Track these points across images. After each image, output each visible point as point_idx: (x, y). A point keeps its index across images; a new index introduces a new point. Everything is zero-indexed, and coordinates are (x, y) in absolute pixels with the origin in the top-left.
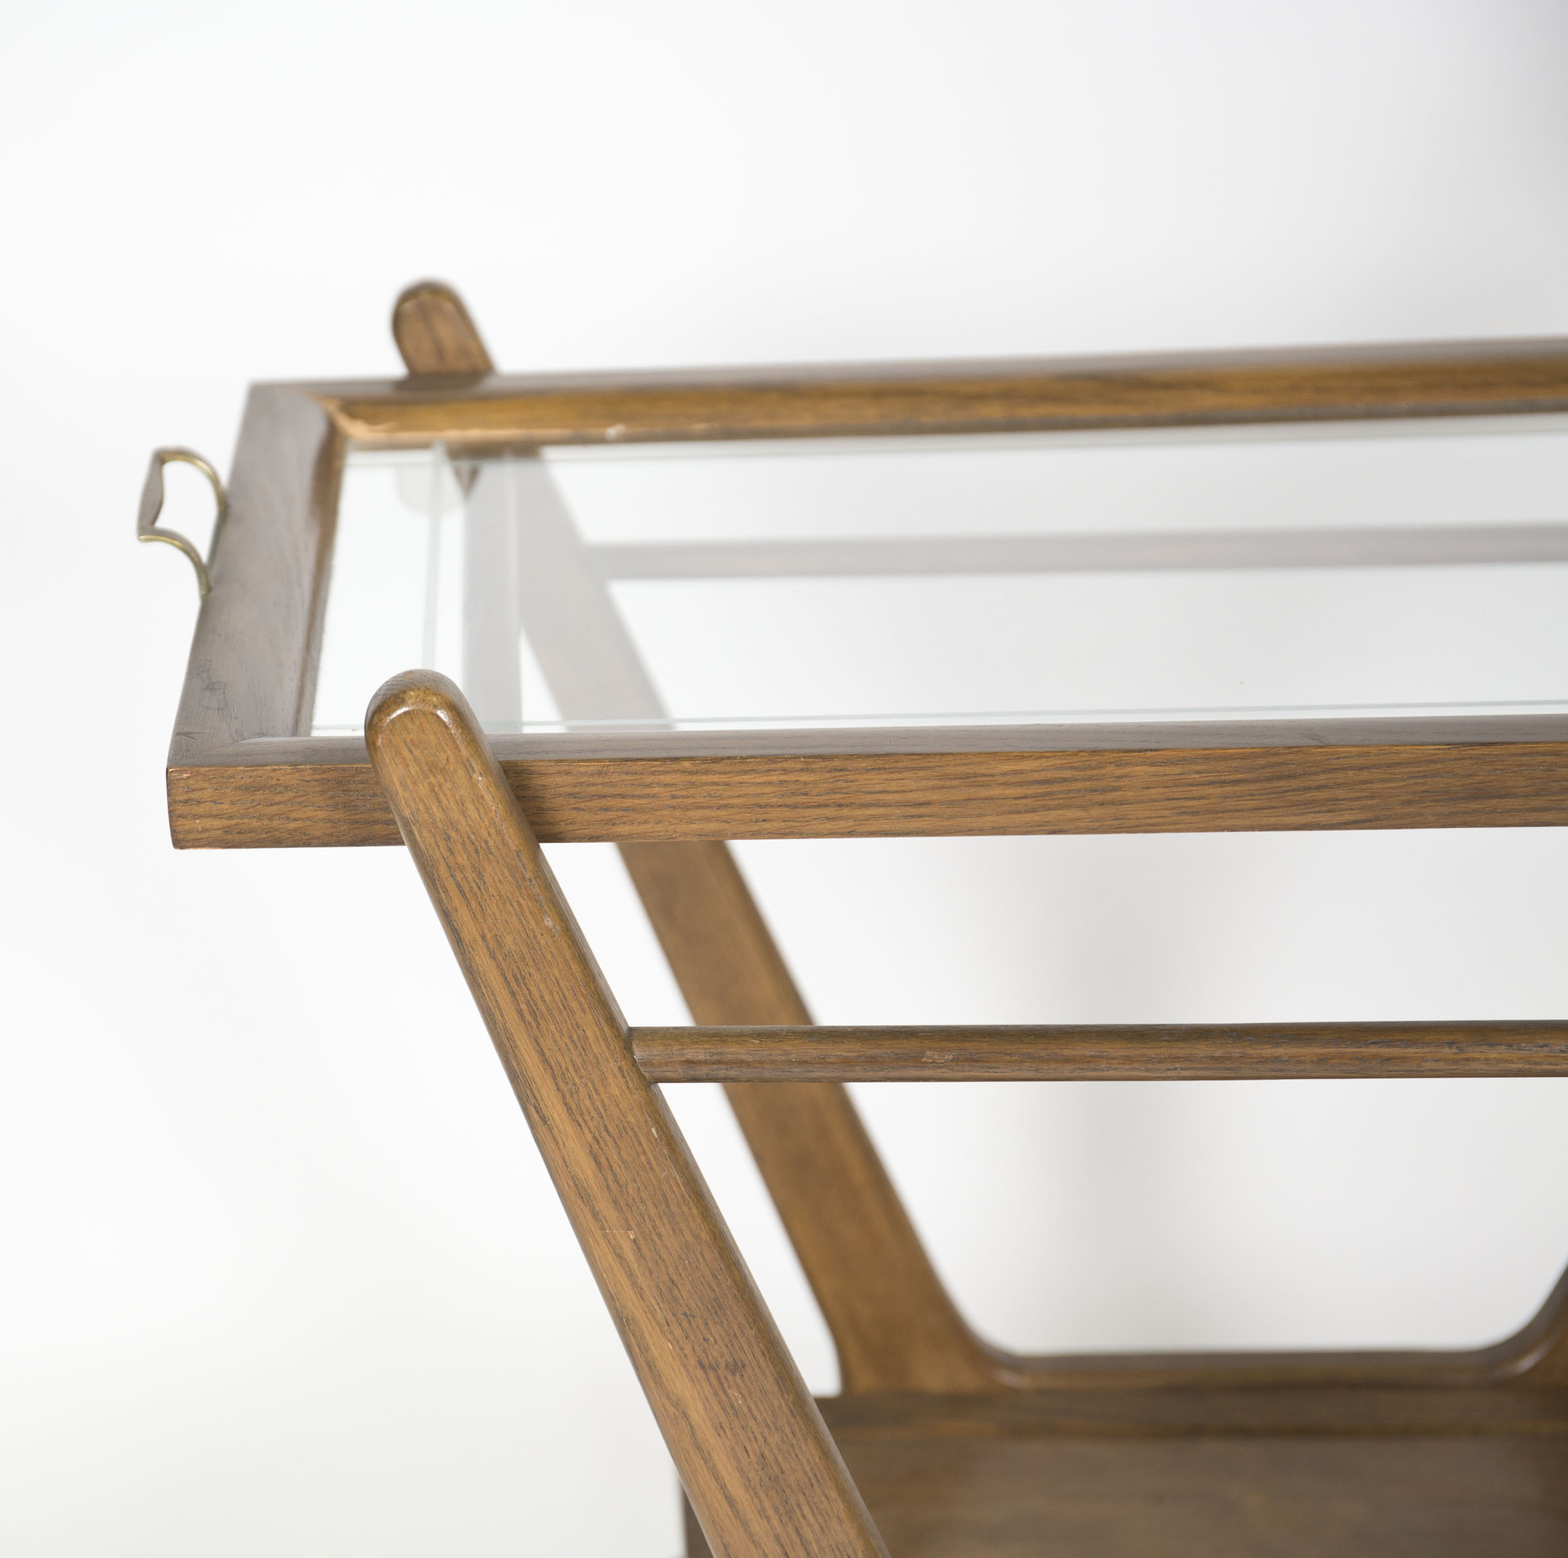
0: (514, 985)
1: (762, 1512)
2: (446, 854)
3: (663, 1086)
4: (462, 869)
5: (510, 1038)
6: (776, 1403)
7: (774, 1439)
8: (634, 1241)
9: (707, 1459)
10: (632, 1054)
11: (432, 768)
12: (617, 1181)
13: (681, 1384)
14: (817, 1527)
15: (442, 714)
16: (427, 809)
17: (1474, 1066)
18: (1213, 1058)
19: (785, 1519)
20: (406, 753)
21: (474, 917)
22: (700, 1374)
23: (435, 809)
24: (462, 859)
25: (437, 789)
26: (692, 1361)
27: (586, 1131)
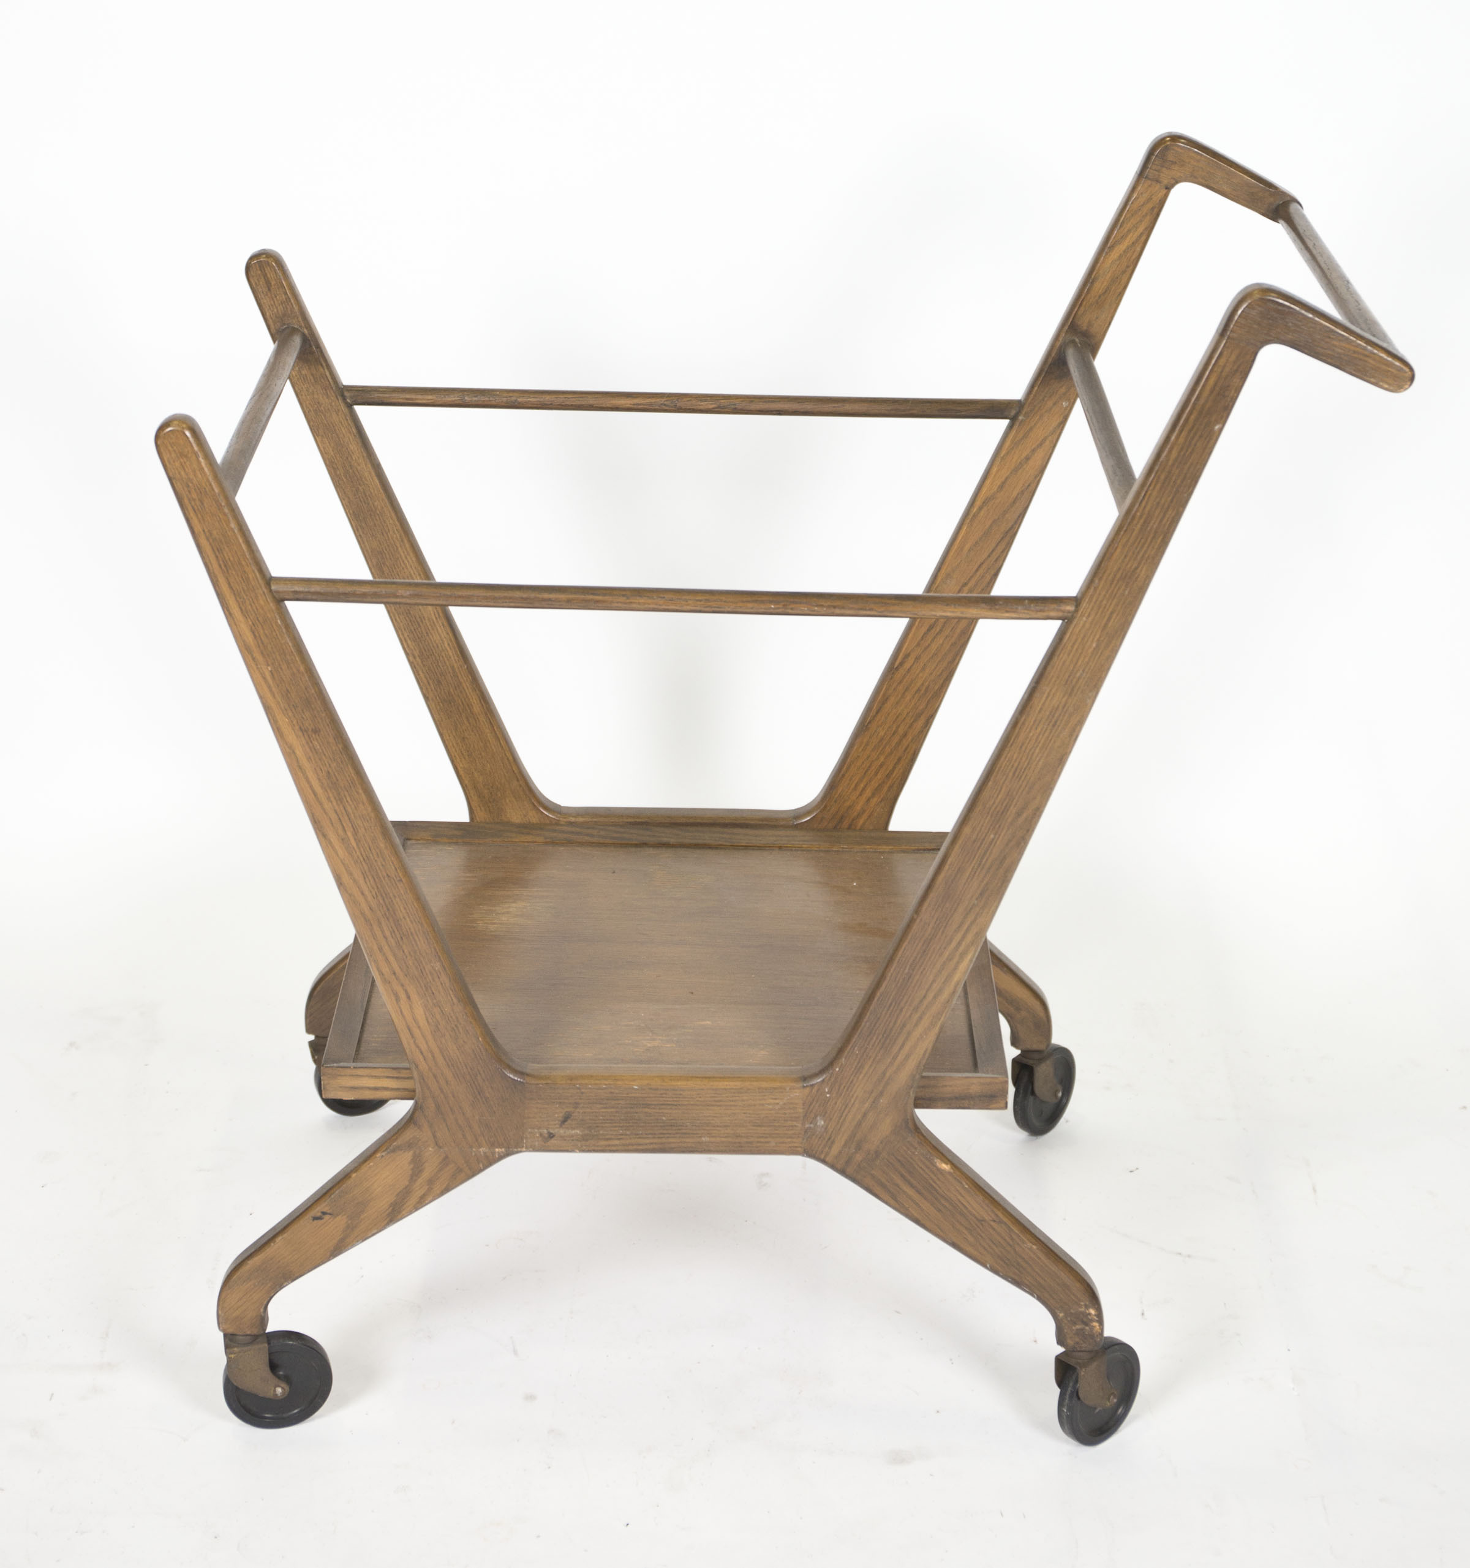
0: (217, 553)
1: (329, 799)
2: (187, 493)
3: (287, 603)
4: (194, 500)
5: (216, 577)
6: (334, 748)
7: (334, 765)
8: (271, 671)
9: (304, 773)
10: (270, 586)
11: (182, 455)
12: (263, 644)
13: (292, 737)
14: (353, 806)
15: (188, 433)
16: (179, 473)
17: (634, 606)
18: (522, 598)
19: (339, 802)
20: (170, 448)
21: (200, 522)
22: (300, 733)
23: (183, 473)
24: (194, 496)
25: (183, 464)
26: (297, 727)
27: (249, 620)
